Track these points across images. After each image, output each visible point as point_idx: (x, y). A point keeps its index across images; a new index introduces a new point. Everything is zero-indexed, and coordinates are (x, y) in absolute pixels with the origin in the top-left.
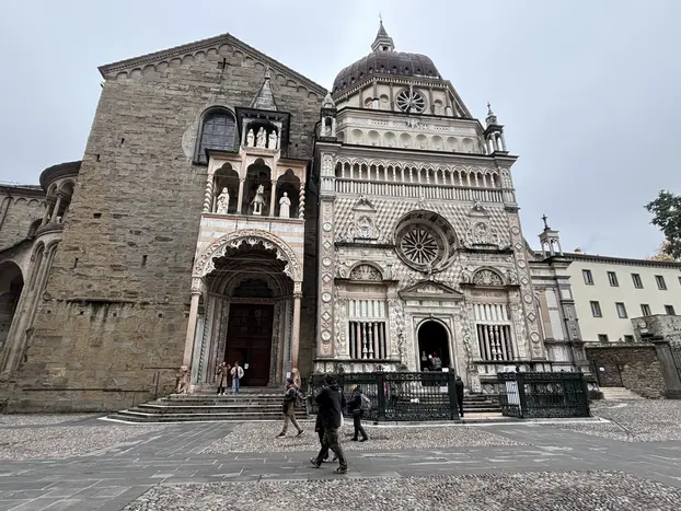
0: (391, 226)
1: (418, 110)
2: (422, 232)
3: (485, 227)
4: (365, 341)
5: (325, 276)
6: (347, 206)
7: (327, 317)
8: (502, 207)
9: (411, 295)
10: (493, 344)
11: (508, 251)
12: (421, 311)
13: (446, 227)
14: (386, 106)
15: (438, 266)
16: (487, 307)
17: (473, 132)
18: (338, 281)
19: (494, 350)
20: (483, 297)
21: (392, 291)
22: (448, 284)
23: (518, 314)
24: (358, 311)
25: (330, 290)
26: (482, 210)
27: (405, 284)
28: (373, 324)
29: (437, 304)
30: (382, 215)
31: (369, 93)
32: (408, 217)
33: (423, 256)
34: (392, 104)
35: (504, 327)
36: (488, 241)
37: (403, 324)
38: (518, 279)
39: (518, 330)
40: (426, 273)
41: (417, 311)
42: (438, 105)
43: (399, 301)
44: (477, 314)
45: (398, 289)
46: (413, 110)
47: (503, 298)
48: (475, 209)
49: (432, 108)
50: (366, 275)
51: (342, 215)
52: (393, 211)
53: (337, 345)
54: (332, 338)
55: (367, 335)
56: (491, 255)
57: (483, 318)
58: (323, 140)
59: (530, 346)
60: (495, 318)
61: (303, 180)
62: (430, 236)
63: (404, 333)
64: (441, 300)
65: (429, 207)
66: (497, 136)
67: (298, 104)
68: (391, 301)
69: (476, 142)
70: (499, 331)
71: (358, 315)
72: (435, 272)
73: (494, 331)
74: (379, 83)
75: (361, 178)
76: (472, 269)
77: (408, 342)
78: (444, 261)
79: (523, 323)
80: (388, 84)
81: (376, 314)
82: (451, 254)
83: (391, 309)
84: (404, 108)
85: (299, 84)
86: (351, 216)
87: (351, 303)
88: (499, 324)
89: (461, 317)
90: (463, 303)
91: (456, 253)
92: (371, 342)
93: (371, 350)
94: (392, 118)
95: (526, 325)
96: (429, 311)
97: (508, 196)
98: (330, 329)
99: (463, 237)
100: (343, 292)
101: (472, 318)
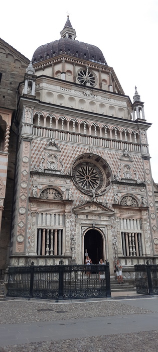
0: (70, 162)
1: (91, 84)
2: (90, 168)
3: (129, 168)
4: (48, 243)
5: (22, 196)
6: (40, 146)
7: (21, 225)
8: (140, 156)
9: (81, 211)
10: (131, 245)
11: (143, 185)
12: (88, 222)
13: (106, 166)
14: (70, 78)
15: (99, 192)
16: (128, 221)
17: (125, 104)
18: (32, 200)
19: (131, 249)
20: (126, 214)
21: (68, 208)
22: (105, 205)
23: (146, 226)
24: (44, 221)
25: (25, 206)
26: (128, 156)
27: (78, 203)
28: (54, 230)
29: (97, 218)
30: (64, 154)
31: (58, 67)
32: (81, 157)
33: (90, 184)
34: (74, 78)
35: (138, 234)
36: (131, 177)
37: (75, 231)
38: (147, 203)
39: (146, 236)
40: (91, 196)
41: (84, 222)
42: (104, 83)
43: (73, 215)
44: (122, 225)
45: (73, 207)
46: (88, 84)
47: (138, 215)
48: (124, 155)
49: (101, 84)
50: (51, 196)
51: (37, 152)
52: (72, 152)
53: (28, 245)
54: (25, 240)
55: (50, 238)
56: (133, 187)
57: (126, 228)
58: (24, 96)
59: (153, 246)
60: (132, 228)
61: (9, 123)
62: (95, 171)
63: (75, 237)
64: (100, 215)
65: (96, 151)
66: (140, 109)
67: (6, 67)
68: (67, 214)
69: (126, 111)
70: (135, 237)
71: (44, 224)
72: (97, 196)
73: (131, 237)
74: (66, 62)
75: (51, 127)
76: (120, 195)
77: (77, 243)
78: (103, 189)
79: (149, 232)
80: (72, 63)
81: (57, 224)
82: (108, 184)
83: (67, 220)
84: (82, 81)
85: (8, 52)
86: (43, 153)
87: (40, 215)
88: (135, 232)
89: (112, 227)
90: (113, 218)
91: (111, 184)
92: (52, 243)
93: (52, 249)
94: (74, 87)
95: (151, 234)
96: (92, 222)
97: (144, 148)
98: (24, 234)
99: (116, 173)
100: (34, 207)
101: (119, 228)
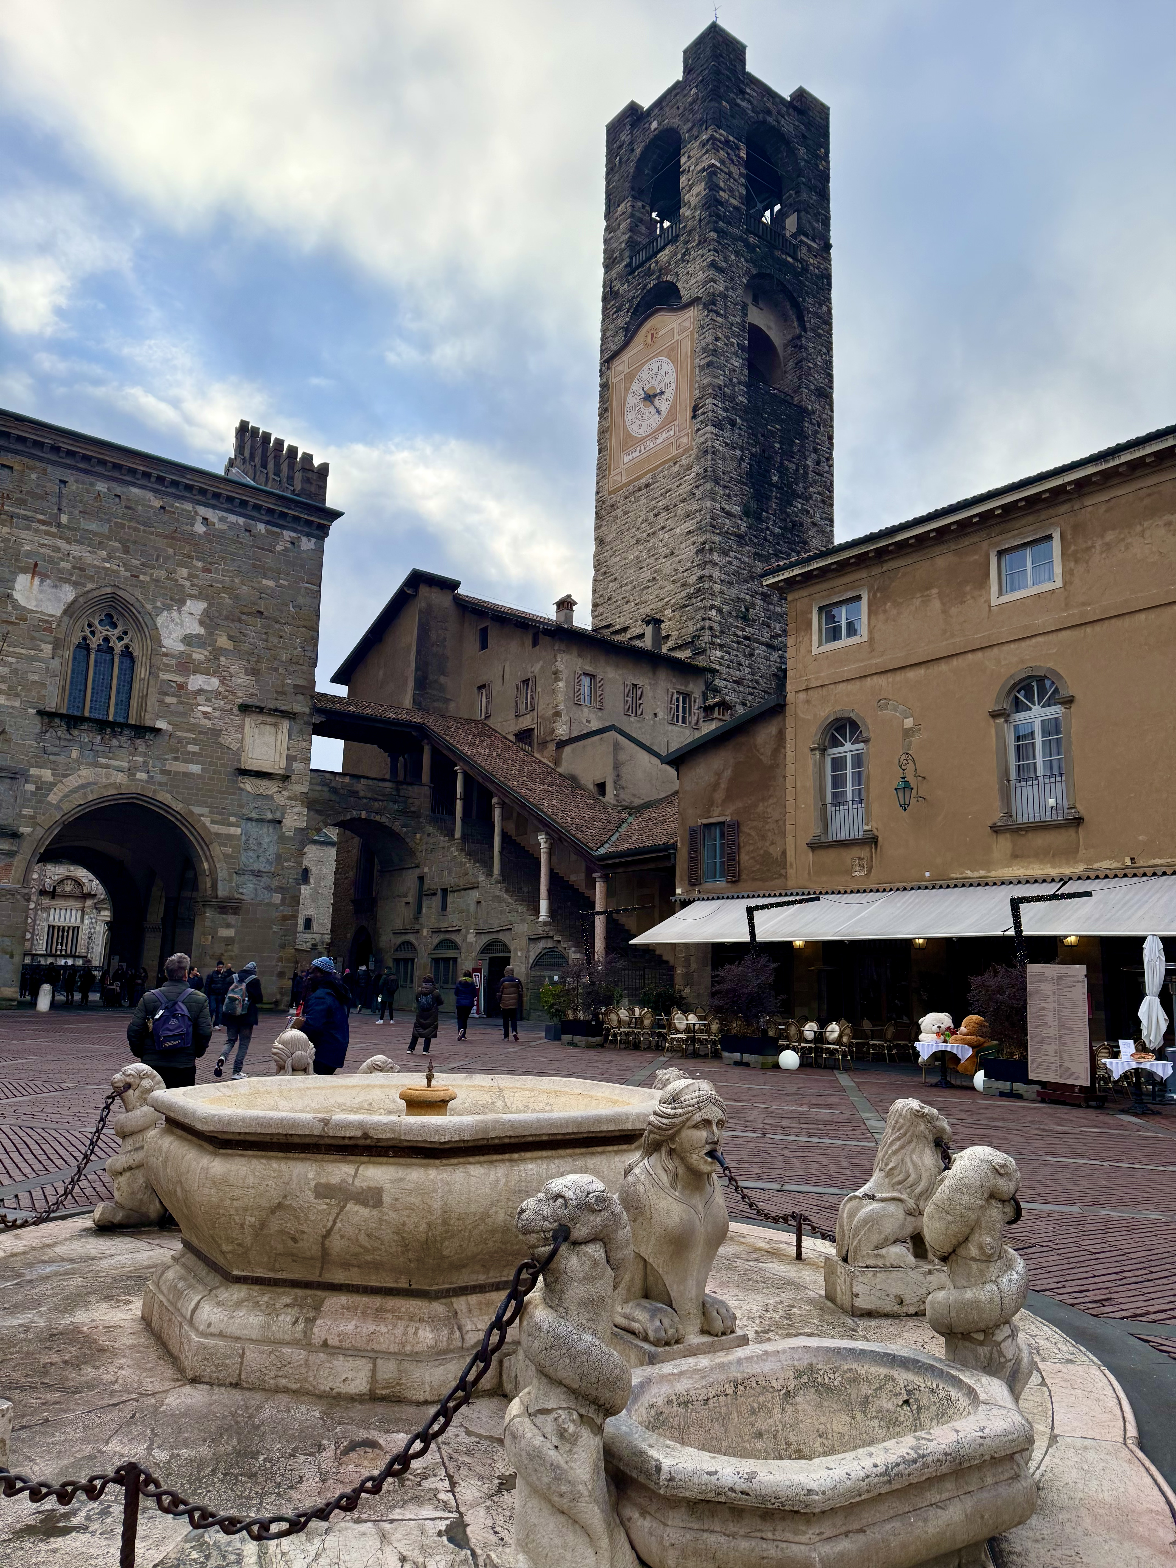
4: (60, 940)
5: (32, 887)
18: (43, 893)
21: (89, 903)
24: (57, 917)
25: (35, 900)
28: (69, 927)
37: (95, 929)
43: (94, 911)
45: (93, 901)
50: (68, 888)
53: (36, 942)
54: (32, 937)
55: (63, 936)
63: (94, 936)
68: (87, 910)
71: (57, 920)
77: (97, 942)
81: (73, 920)
83: (86, 917)
92: (65, 941)
93: (64, 948)
98: (31, 931)
100: (46, 901)
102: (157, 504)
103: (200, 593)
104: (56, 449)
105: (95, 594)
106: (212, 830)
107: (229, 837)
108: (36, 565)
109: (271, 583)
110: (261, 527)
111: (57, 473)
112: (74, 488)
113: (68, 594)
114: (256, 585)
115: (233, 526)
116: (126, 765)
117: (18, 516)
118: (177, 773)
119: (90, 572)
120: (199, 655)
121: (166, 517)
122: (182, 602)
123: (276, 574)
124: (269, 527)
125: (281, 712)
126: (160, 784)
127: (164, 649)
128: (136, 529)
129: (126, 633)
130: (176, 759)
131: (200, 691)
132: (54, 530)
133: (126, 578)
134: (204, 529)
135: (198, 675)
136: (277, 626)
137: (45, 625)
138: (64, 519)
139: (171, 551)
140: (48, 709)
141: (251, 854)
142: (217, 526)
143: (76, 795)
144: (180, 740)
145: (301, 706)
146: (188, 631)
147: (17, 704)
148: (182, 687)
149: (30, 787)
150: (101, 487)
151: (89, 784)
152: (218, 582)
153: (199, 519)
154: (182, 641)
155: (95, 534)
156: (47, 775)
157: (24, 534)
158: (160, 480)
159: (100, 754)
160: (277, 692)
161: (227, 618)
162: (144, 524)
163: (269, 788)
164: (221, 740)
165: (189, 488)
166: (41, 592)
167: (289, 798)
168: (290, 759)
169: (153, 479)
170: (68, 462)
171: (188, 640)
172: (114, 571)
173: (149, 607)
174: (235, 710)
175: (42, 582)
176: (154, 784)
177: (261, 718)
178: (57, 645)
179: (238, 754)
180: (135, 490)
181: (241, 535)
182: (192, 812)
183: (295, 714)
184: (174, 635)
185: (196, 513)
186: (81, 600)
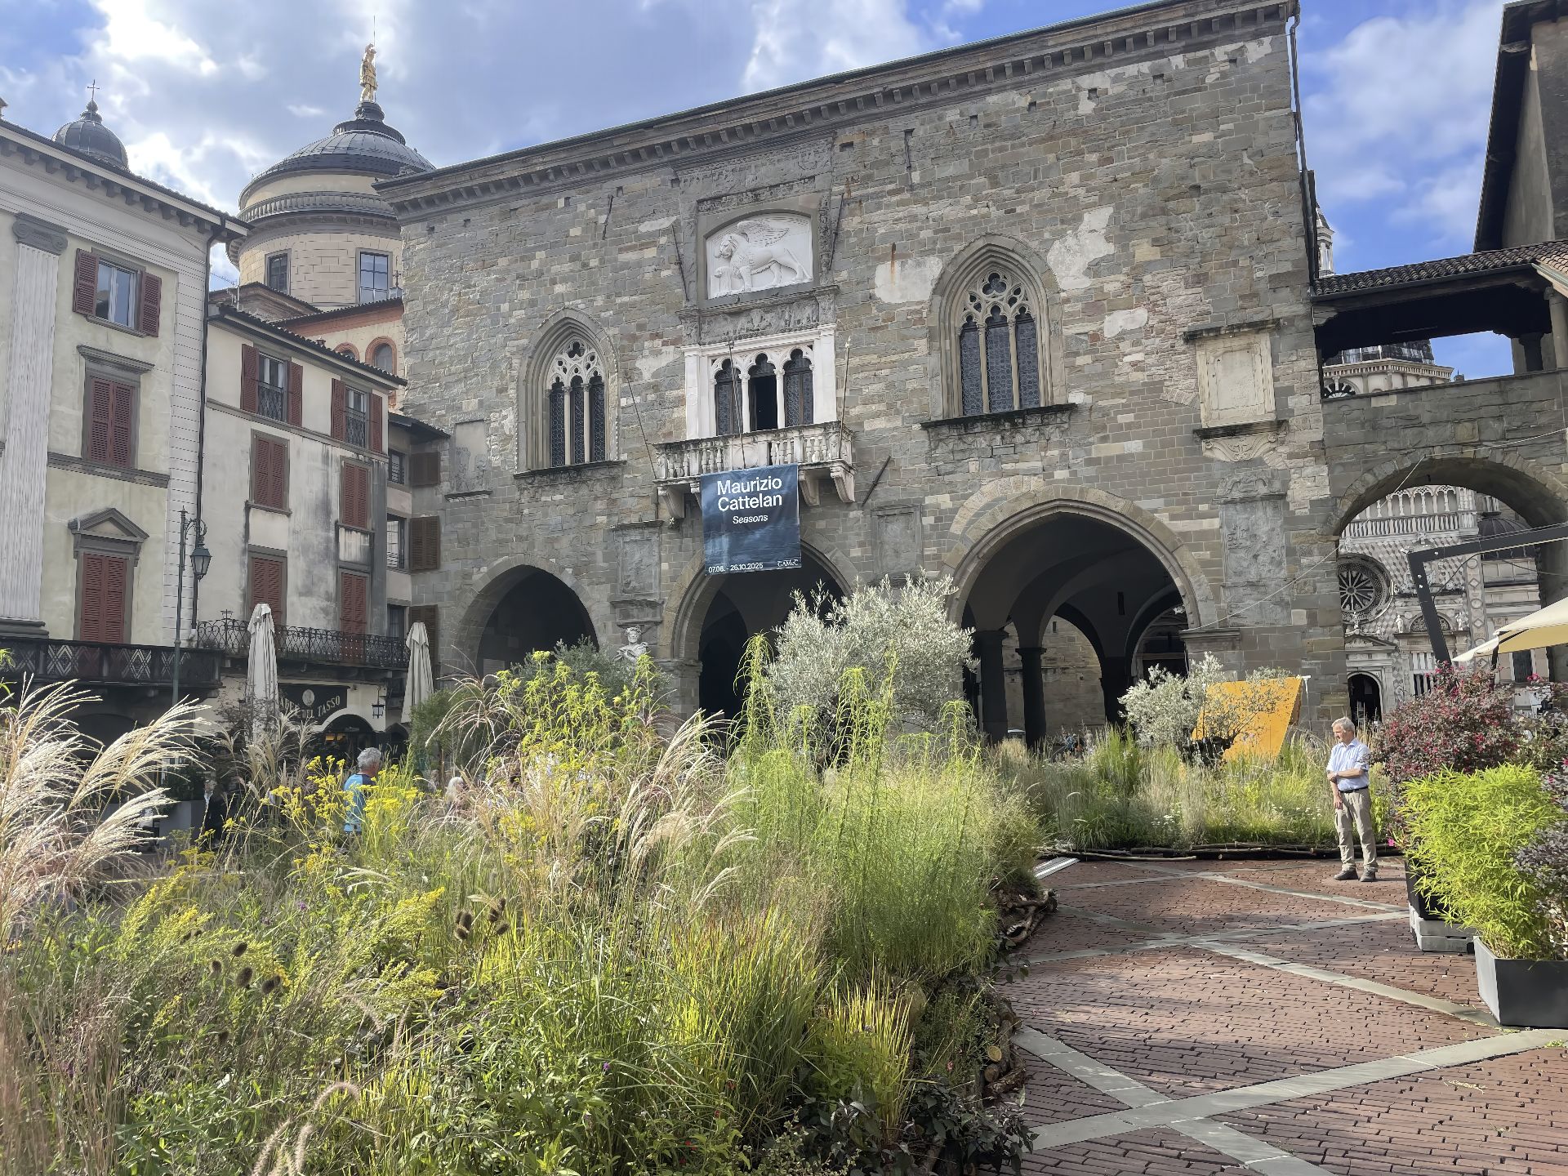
2: (1355, 573)
8: (1456, 535)
11: (1459, 591)
12: (1348, 666)
13: (1382, 569)
15: (1373, 614)
22: (1378, 636)
29: (1365, 657)
33: (1355, 602)
40: (1352, 626)
44: (1415, 664)
57: (1423, 666)
62: (1364, 577)
64: (1369, 653)
76: (1409, 615)
78: (1377, 609)
82: (1387, 599)
89: (1394, 669)
90: (1397, 654)
91: (1391, 599)
96: (1356, 665)
97: (1467, 518)
99: (1400, 579)
101: (1408, 668)
102: (1023, 102)
103: (1101, 198)
104: (889, 96)
105: (966, 255)
106: (1174, 529)
107: (1203, 534)
108: (894, 247)
109: (1207, 137)
110: (1178, 61)
111: (898, 125)
112: (921, 133)
113: (934, 267)
114: (1182, 149)
115: (1133, 82)
116: (1039, 464)
117: (868, 197)
118: (1109, 459)
119: (956, 230)
120: (1112, 285)
121: (1037, 115)
122: (1078, 219)
123: (1213, 117)
124: (1191, 55)
125: (1251, 325)
126: (1088, 479)
127: (1063, 295)
128: (1002, 149)
129: (1018, 291)
130: (1104, 439)
131: (1121, 337)
132: (906, 195)
133: (999, 220)
134: (1092, 105)
135: (1115, 313)
136: (1225, 197)
137: (915, 318)
138: (916, 177)
139: (1051, 157)
140: (933, 419)
141: (1242, 554)
142: (1110, 92)
143: (983, 519)
144: (1105, 412)
145: (1289, 305)
146: (1092, 257)
147: (899, 423)
148: (1095, 337)
149: (929, 520)
150: (952, 115)
151: (997, 500)
152: (1123, 170)
153: (1084, 94)
154: (1086, 274)
155: (955, 178)
156: (945, 500)
157: (876, 216)
158: (1019, 67)
159: (1004, 458)
160: (1242, 297)
161: (1144, 216)
162: (1012, 137)
163: (1256, 446)
164: (1165, 396)
165: (1058, 59)
166: (904, 278)
167: (1291, 456)
168: (1281, 394)
169: (1009, 72)
170: (907, 104)
171: (1094, 269)
172: (983, 216)
173: (1034, 244)
174: (1180, 345)
175: (903, 265)
176: (1078, 481)
177: (1220, 345)
178: (931, 336)
179: (1193, 408)
180: (992, 99)
181: (1148, 88)
182: (1139, 510)
183: (1276, 322)
184: (1074, 270)
185: (1079, 89)
186: (951, 270)
